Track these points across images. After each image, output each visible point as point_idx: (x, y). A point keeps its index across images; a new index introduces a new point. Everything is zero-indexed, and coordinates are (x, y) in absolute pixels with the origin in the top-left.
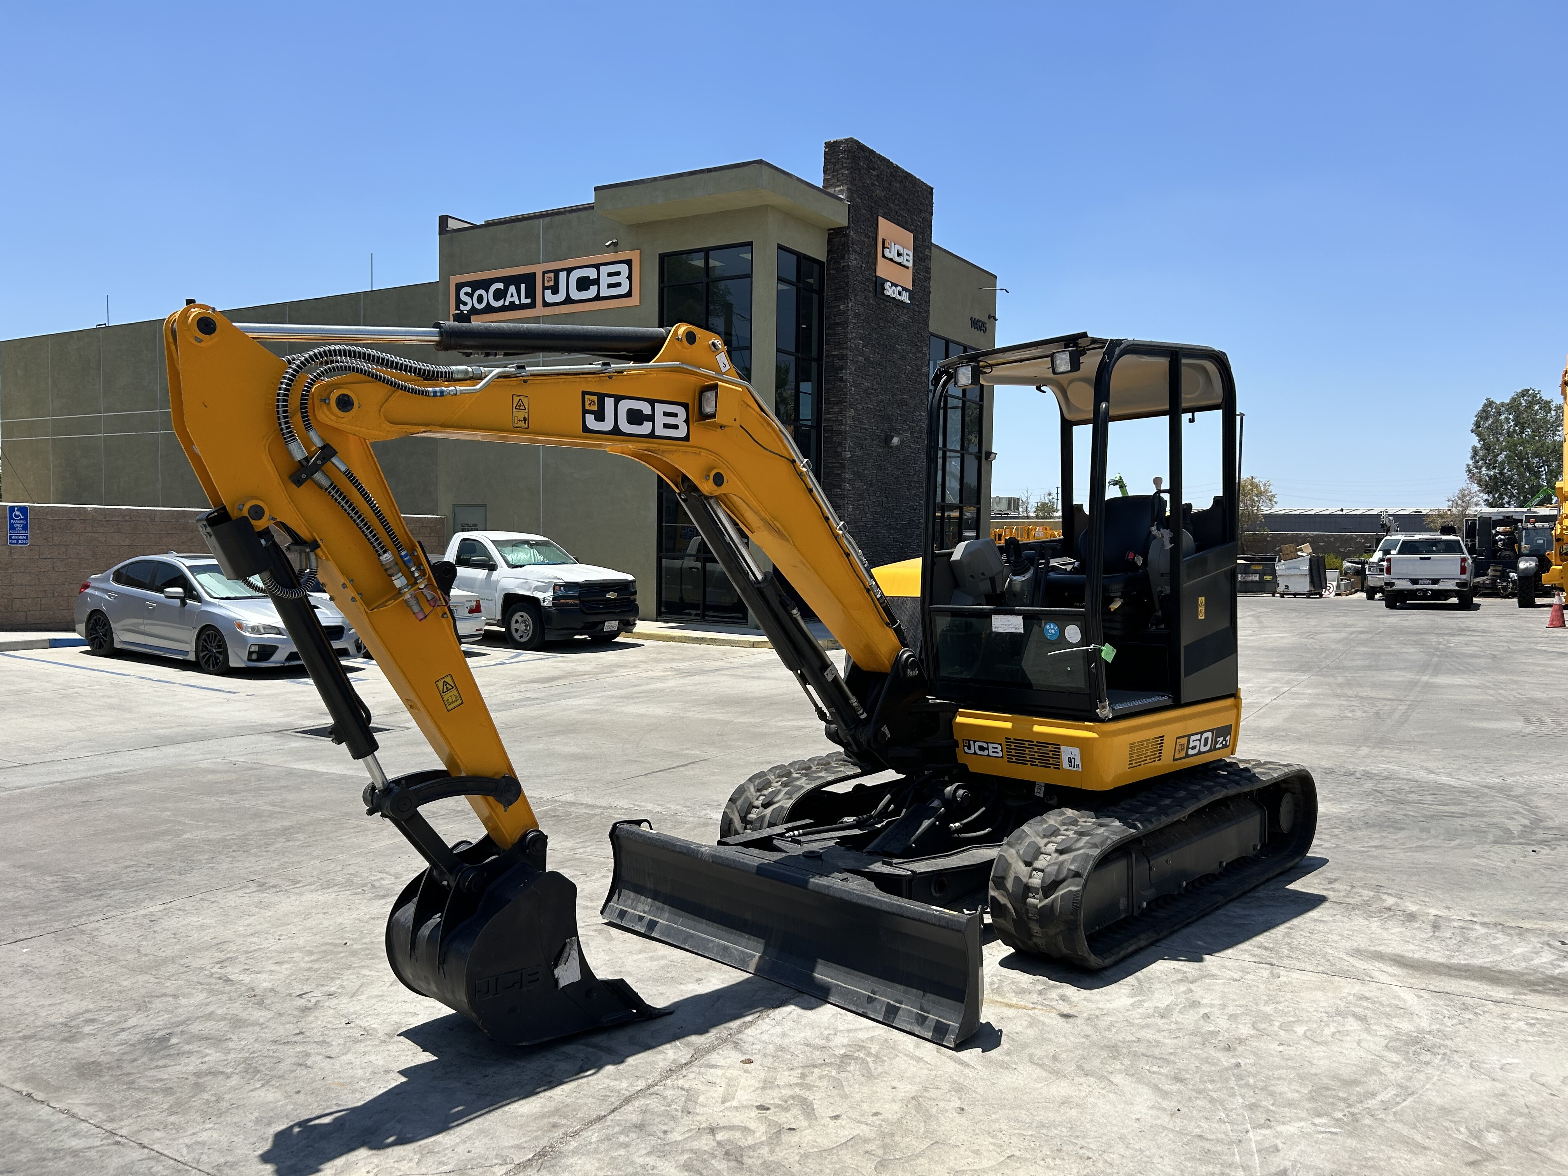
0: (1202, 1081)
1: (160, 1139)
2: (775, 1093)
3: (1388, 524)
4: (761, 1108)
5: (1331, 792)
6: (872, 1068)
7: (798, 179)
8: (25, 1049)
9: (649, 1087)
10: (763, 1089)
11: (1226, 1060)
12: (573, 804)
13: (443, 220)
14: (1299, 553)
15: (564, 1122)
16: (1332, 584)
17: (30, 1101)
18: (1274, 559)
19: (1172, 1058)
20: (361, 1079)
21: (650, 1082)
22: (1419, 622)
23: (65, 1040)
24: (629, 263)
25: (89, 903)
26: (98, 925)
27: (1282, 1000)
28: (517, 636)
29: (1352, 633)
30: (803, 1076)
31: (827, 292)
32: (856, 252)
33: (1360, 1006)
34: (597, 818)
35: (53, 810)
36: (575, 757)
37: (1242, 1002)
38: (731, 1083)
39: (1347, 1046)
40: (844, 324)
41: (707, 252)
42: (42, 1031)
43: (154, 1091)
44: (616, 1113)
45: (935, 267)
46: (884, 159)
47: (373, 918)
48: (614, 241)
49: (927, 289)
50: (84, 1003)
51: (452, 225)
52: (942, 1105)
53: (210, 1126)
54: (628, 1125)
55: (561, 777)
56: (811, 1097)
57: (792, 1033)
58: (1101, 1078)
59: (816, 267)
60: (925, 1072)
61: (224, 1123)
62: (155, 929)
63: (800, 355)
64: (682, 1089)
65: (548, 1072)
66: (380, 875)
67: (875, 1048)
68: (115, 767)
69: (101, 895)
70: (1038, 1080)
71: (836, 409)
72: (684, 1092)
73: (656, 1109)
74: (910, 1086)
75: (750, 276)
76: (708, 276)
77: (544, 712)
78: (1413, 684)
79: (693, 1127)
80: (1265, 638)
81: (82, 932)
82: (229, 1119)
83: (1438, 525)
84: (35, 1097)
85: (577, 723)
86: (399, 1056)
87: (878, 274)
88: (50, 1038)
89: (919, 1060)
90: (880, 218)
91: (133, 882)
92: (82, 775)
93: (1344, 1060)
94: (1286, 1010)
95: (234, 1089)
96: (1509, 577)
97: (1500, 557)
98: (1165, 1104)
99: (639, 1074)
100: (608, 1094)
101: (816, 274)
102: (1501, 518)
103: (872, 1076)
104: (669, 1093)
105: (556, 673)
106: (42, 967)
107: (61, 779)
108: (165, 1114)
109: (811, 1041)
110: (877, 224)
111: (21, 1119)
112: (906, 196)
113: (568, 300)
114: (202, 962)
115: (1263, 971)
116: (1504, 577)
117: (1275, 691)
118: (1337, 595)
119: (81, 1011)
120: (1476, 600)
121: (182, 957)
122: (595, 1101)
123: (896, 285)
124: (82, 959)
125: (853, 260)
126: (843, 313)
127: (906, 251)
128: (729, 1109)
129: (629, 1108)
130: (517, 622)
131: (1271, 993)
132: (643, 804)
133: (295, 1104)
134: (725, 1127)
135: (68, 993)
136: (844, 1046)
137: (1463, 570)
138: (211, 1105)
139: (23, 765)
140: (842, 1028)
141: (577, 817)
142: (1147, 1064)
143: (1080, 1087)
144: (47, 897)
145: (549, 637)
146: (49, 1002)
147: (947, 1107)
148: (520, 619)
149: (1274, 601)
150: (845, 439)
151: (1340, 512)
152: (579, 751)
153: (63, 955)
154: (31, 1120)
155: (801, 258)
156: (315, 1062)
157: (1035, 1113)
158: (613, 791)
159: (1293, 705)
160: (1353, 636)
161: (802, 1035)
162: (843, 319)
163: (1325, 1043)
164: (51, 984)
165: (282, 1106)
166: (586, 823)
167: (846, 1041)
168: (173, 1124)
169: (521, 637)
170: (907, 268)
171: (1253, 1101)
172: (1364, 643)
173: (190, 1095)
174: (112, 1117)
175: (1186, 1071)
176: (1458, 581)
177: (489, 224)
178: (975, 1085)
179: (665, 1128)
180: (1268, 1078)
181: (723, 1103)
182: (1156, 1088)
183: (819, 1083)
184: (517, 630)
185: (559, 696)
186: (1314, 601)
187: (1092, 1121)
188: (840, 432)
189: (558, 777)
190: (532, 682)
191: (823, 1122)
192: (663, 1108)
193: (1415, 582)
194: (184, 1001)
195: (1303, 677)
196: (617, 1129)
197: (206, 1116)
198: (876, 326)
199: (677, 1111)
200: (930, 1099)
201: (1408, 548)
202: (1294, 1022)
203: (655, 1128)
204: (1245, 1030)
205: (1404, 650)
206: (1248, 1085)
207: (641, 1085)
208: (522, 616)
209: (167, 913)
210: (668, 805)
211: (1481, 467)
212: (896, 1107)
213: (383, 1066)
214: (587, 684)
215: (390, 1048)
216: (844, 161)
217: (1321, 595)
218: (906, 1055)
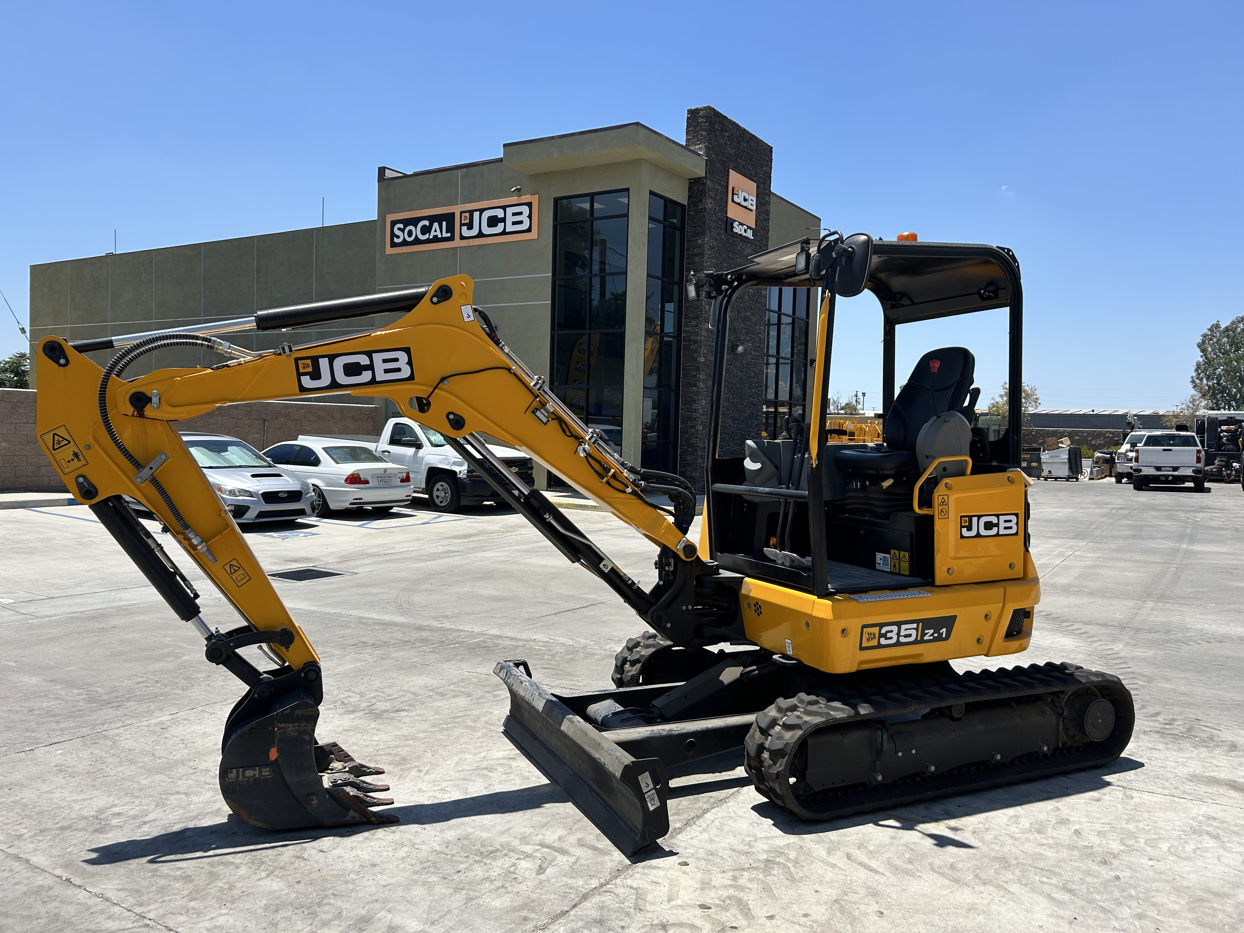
0: (1089, 892)
1: (183, 922)
2: (712, 893)
3: (1133, 422)
4: (703, 907)
5: (1131, 638)
6: (794, 873)
7: (667, 138)
8: (63, 839)
9: (602, 886)
10: (702, 889)
11: (1106, 873)
12: (499, 637)
13: (382, 171)
14: (1060, 445)
15: (533, 916)
16: (1087, 470)
17: (69, 886)
18: (1039, 450)
19: (1057, 870)
20: (351, 872)
21: (602, 881)
22: (1164, 501)
23: (96, 831)
24: (529, 205)
25: (108, 713)
26: (118, 731)
27: (1141, 819)
28: (437, 501)
29: (1114, 509)
30: (735, 878)
31: (688, 230)
32: (711, 197)
33: (1210, 825)
34: (521, 649)
35: (75, 635)
36: (495, 599)
37: (1106, 820)
38: (672, 882)
39: (1209, 861)
40: (701, 255)
41: (592, 197)
42: (77, 823)
43: (175, 878)
44: (577, 909)
45: (773, 210)
46: (734, 123)
47: (346, 730)
48: (518, 187)
49: (766, 228)
50: (111, 799)
51: (389, 174)
52: (863, 908)
53: (225, 911)
54: (589, 920)
55: (485, 615)
56: (746, 898)
57: (717, 839)
58: (998, 887)
59: (679, 209)
60: (841, 877)
61: (238, 909)
62: (166, 735)
63: (665, 279)
64: (631, 887)
65: (512, 869)
66: (347, 694)
67: (793, 855)
68: (124, 600)
69: (119, 706)
70: (942, 887)
71: (694, 323)
72: (633, 891)
73: (612, 906)
74: (830, 890)
75: (627, 215)
76: (592, 215)
77: (465, 562)
78: (1175, 551)
79: (646, 923)
80: (1042, 512)
81: (106, 737)
82: (241, 905)
83: (1173, 424)
84: (73, 882)
85: (492, 571)
86: (382, 852)
87: (728, 215)
88: (84, 829)
89: (834, 866)
90: (731, 171)
91: (144, 696)
92: (98, 607)
93: (1210, 874)
94: (1147, 828)
95: (242, 878)
96: (1232, 467)
97: (1224, 450)
98: (1061, 912)
99: (592, 873)
100: (567, 891)
101: (679, 214)
102: (1226, 418)
103: (795, 879)
104: (621, 891)
105: (471, 531)
106: (73, 766)
107: (81, 610)
108: (186, 900)
109: (735, 847)
110: (728, 175)
111: (63, 902)
112: (752, 153)
113: (481, 235)
114: (206, 765)
115: (1117, 792)
116: (1229, 466)
117: (1061, 554)
118: (1090, 479)
119: (108, 805)
120: (1207, 485)
121: (190, 760)
122: (556, 897)
123: (743, 225)
124: (107, 760)
125: (709, 204)
126: (700, 246)
127: (751, 197)
128: (673, 907)
129: (587, 904)
130: (438, 490)
131: (1128, 812)
132: (557, 638)
133: (297, 892)
134: (674, 925)
135: (97, 789)
136: (765, 852)
137: (1199, 460)
138: (225, 892)
139: (50, 598)
140: (760, 836)
141: (504, 648)
142: (1037, 875)
143: (982, 895)
144: (74, 706)
145: (464, 502)
146: (81, 797)
147: (867, 911)
148: (440, 488)
149: (1040, 483)
150: (700, 347)
151: (1092, 413)
152: (497, 593)
153: (91, 756)
154: (71, 903)
155: (667, 201)
156: (310, 855)
157: (947, 918)
158: (531, 626)
159: (1080, 566)
160: (1114, 511)
161: (728, 841)
162: (700, 251)
163: (1189, 859)
164: (83, 782)
165: (286, 894)
166: (513, 653)
167: (765, 847)
168: (193, 909)
169: (441, 502)
170: (752, 210)
171: (1140, 911)
172: (1125, 517)
173: (206, 882)
174: (141, 901)
175: (1073, 882)
176: (1194, 469)
177: (416, 175)
178: (888, 890)
179: (622, 923)
180: (1147, 890)
181: (669, 901)
182: (1050, 897)
183: (749, 885)
184: (438, 497)
185: (475, 550)
186: (1072, 484)
187: (1000, 927)
188: (696, 342)
189: (483, 615)
190: (453, 538)
191: (760, 922)
192: (617, 905)
193: (1158, 469)
194: (194, 799)
195: (1082, 544)
196: (580, 924)
197: (221, 902)
198: (726, 257)
199: (630, 908)
200: (851, 902)
201: (1152, 441)
202: (1157, 839)
203: (613, 924)
204: (1116, 846)
205: (1160, 523)
206: (1131, 896)
207: (594, 883)
208: (442, 486)
209: (175, 722)
210: (578, 639)
211: (1202, 379)
212: (823, 909)
213: (369, 860)
214: (496, 540)
215: (373, 844)
216: (703, 124)
217: (1077, 479)
218: (821, 861)
